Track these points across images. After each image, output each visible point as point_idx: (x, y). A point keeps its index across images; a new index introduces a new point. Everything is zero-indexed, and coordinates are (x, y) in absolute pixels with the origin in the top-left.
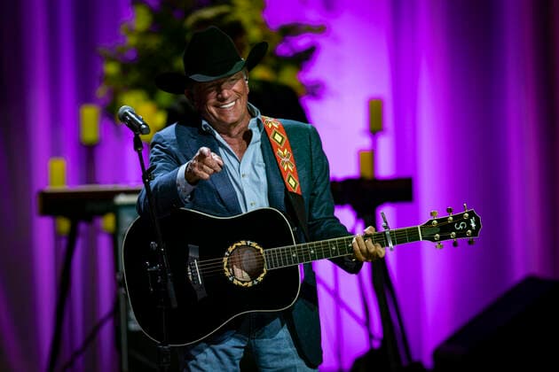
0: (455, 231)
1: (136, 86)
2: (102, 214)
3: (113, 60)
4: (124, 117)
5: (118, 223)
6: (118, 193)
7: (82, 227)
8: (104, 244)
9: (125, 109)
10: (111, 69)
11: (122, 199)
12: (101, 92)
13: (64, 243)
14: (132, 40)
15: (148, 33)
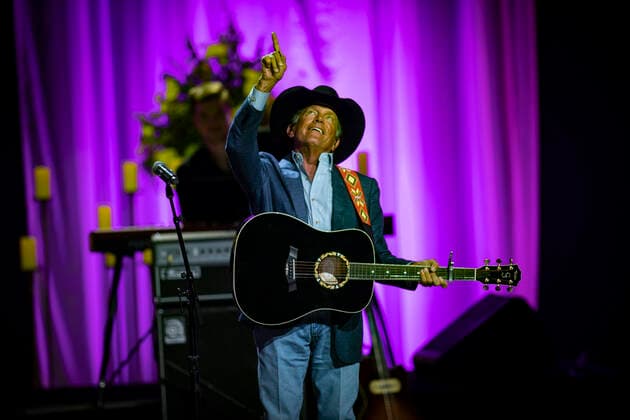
0: (501, 278)
1: (168, 145)
2: (142, 249)
3: (147, 124)
4: (157, 171)
5: (154, 257)
6: (155, 232)
7: (126, 260)
8: (143, 275)
9: (158, 163)
10: (147, 131)
11: (157, 237)
12: (139, 150)
13: (111, 273)
14: (164, 108)
15: (176, 102)
